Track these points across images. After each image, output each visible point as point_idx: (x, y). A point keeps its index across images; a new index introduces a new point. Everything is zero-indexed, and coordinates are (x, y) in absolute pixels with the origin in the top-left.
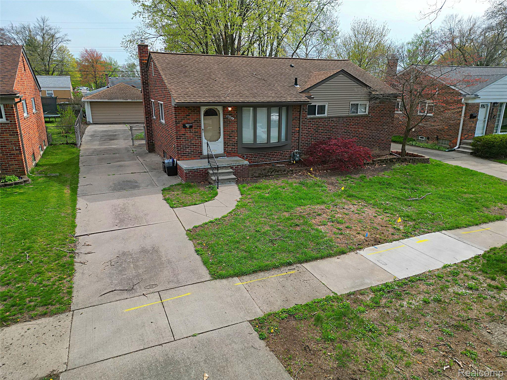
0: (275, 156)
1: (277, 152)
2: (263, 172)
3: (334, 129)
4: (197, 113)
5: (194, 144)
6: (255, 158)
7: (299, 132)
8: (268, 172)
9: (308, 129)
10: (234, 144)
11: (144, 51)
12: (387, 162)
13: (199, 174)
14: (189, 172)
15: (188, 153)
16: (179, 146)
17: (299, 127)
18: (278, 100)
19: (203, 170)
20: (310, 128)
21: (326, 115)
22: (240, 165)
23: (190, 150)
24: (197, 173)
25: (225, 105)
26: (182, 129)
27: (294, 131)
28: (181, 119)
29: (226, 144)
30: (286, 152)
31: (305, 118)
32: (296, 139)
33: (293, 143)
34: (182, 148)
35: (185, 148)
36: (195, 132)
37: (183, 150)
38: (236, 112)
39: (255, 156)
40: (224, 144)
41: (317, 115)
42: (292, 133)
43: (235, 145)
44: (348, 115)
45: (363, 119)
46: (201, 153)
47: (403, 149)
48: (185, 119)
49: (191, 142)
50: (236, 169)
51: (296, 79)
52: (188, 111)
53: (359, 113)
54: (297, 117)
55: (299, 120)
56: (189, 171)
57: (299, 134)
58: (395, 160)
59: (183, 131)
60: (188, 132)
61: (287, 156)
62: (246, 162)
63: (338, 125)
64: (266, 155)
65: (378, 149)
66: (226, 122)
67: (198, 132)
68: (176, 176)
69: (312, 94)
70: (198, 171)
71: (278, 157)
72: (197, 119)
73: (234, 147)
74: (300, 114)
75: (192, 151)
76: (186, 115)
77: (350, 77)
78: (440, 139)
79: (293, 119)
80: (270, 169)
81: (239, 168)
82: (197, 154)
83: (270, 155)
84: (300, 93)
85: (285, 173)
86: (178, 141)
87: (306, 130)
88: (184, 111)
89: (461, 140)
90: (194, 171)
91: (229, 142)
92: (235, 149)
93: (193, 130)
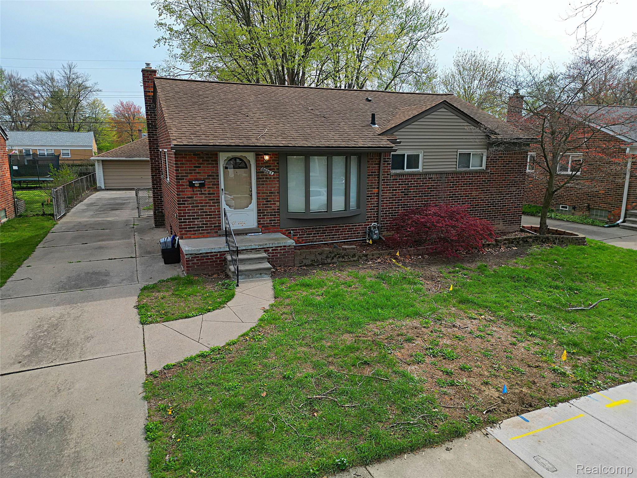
0: (341, 232)
1: (343, 227)
2: (319, 258)
3: (434, 191)
4: (213, 164)
5: (207, 212)
6: (307, 234)
7: (378, 196)
8: (327, 257)
9: (393, 190)
10: (274, 212)
11: (150, 79)
12: (518, 242)
13: (211, 262)
14: (192, 258)
15: (197, 227)
16: (182, 216)
17: (378, 188)
18: (343, 144)
19: (217, 255)
20: (396, 190)
21: (420, 169)
22: (281, 247)
23: (201, 221)
24: (206, 259)
25: (259, 151)
26: (187, 188)
27: (371, 194)
28: (186, 173)
29: (261, 213)
30: (359, 226)
31: (388, 175)
32: (374, 207)
33: (369, 212)
34: (187, 219)
35: (193, 219)
36: (209, 194)
37: (188, 222)
38: (278, 163)
39: (309, 232)
40: (258, 213)
41: (406, 170)
42: (368, 196)
43: (275, 215)
44: (454, 169)
45: (477, 177)
46: (219, 227)
47: (543, 223)
48: (192, 173)
49: (203, 209)
50: (273, 253)
51: (373, 116)
52: (198, 161)
53: (471, 168)
54: (375, 172)
55: (378, 177)
56: (193, 256)
57: (378, 199)
58: (531, 240)
59: (189, 192)
60: (197, 194)
61: (359, 233)
62: (291, 242)
63: (439, 185)
64: (326, 230)
65: (501, 223)
66: (261, 179)
67: (214, 194)
68: (176, 265)
69: (398, 137)
70: (208, 256)
71: (345, 234)
72: (212, 173)
73: (274, 218)
74: (379, 167)
75: (203, 224)
76: (194, 167)
77: (455, 112)
78: (594, 209)
79: (368, 175)
80: (330, 252)
81: (279, 251)
82: (213, 230)
83: (333, 230)
84: (379, 135)
85: (355, 259)
86: (180, 207)
87: (389, 193)
88: (191, 161)
89: (626, 210)
90: (202, 257)
91: (266, 210)
92: (275, 220)
93: (206, 190)
